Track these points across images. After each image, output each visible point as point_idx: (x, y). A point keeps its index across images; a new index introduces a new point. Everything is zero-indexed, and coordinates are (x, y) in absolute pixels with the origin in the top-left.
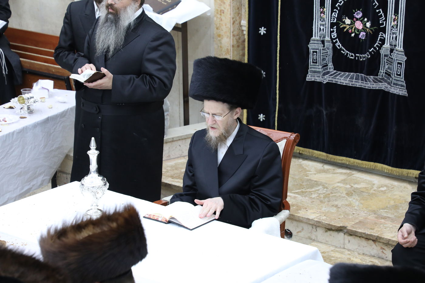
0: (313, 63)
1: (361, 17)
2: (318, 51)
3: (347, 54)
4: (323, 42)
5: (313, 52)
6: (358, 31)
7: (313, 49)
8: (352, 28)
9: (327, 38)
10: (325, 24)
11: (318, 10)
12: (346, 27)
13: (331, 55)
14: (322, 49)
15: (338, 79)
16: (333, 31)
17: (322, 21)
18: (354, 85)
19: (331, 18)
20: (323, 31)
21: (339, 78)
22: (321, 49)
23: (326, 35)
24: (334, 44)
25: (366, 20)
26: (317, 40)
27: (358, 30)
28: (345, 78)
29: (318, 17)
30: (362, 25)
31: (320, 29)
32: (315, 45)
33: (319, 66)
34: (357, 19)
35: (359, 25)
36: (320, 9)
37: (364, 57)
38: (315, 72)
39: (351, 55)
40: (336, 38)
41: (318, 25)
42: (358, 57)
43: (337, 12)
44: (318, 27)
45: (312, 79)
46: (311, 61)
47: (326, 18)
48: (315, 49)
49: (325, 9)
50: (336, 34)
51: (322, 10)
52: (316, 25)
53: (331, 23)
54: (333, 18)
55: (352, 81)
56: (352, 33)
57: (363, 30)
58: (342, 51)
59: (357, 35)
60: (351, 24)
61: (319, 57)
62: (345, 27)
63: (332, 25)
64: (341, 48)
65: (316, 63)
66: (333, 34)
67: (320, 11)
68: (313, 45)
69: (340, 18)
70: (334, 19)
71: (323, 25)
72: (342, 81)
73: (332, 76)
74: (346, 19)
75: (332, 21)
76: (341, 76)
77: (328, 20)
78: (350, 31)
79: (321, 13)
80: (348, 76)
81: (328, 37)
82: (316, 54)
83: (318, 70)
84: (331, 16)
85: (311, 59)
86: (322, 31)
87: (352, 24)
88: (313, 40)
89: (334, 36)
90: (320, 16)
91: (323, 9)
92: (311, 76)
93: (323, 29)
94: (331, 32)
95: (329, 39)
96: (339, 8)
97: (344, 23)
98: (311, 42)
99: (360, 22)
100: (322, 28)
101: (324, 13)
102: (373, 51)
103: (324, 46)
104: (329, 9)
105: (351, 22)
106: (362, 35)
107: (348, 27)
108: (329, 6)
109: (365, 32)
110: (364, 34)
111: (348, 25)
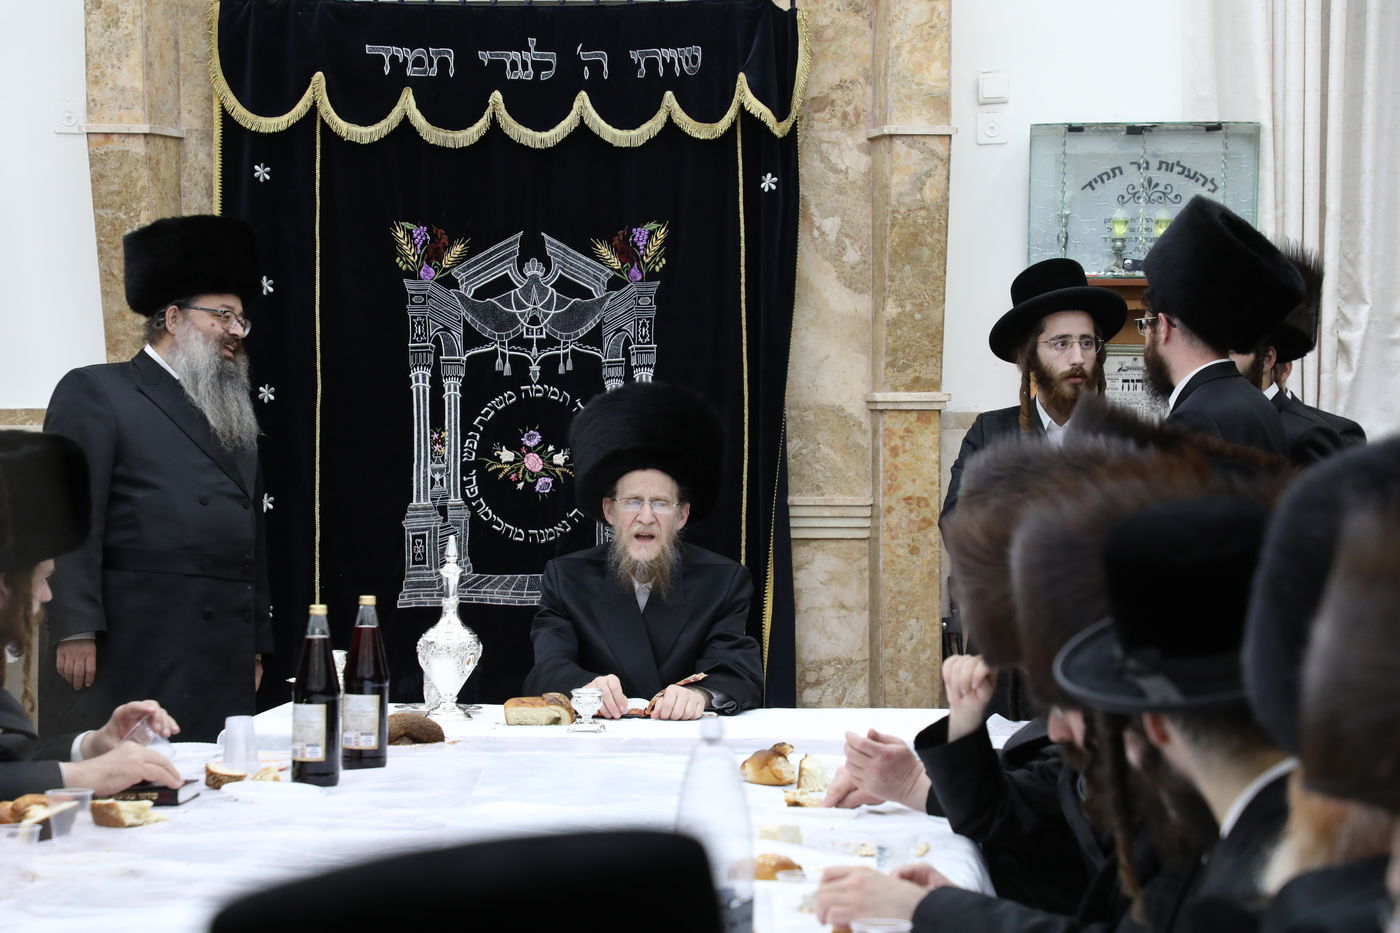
0: (414, 563)
1: (540, 444)
2: (427, 533)
3: (508, 530)
4: (443, 510)
5: (414, 537)
6: (532, 477)
7: (413, 531)
8: (519, 469)
9: (455, 500)
10: (447, 468)
11: (425, 437)
12: (502, 469)
13: (465, 537)
14: (439, 526)
15: (485, 592)
16: (471, 482)
17: (438, 463)
18: (526, 602)
19: (462, 452)
20: (442, 484)
21: (489, 590)
22: (435, 529)
23: (450, 492)
24: (474, 510)
25: (551, 448)
26: (425, 509)
27: (532, 474)
28: (502, 588)
29: (426, 453)
30: (540, 461)
31: (433, 480)
32: (421, 519)
33: (431, 569)
34: (529, 450)
35: (533, 462)
36: (432, 433)
37: (551, 535)
38: (419, 585)
39: (518, 535)
40: (478, 497)
41: (425, 473)
42: (533, 535)
43: (478, 437)
44: (425, 477)
45: (411, 604)
46: (409, 560)
47: (449, 453)
48: (418, 530)
49: (445, 434)
50: (476, 488)
51: (436, 436)
52: (423, 470)
53: (461, 462)
54: (468, 452)
55: (519, 594)
56: (519, 482)
57: (543, 473)
58: (494, 526)
59: (530, 487)
60: (515, 461)
61: (430, 549)
62: (500, 470)
63: (466, 468)
64: (492, 518)
65: (424, 562)
66: (469, 489)
67: (431, 438)
68: (413, 520)
69: (486, 450)
70: (471, 454)
71: (441, 471)
72: (496, 597)
73: (470, 589)
74: (501, 451)
75: (465, 459)
76: (494, 586)
77: (456, 456)
78: (513, 477)
79: (435, 442)
80: (511, 582)
81: (456, 496)
82: (421, 541)
83: (427, 579)
84: (462, 448)
85: (409, 555)
86: (437, 487)
87: (519, 461)
88: (412, 510)
89: (471, 494)
90: (432, 450)
91: (441, 434)
92: (409, 596)
93: (441, 480)
94: (464, 484)
95: (459, 501)
96: (482, 428)
97: (498, 459)
98: (409, 513)
99: (537, 456)
100: (437, 477)
101: (443, 443)
102: (576, 515)
103: (445, 520)
104: (456, 433)
105: (516, 456)
106: (544, 485)
107: (508, 468)
108: (456, 425)
109: (551, 476)
110: (549, 480)
111: (507, 463)
